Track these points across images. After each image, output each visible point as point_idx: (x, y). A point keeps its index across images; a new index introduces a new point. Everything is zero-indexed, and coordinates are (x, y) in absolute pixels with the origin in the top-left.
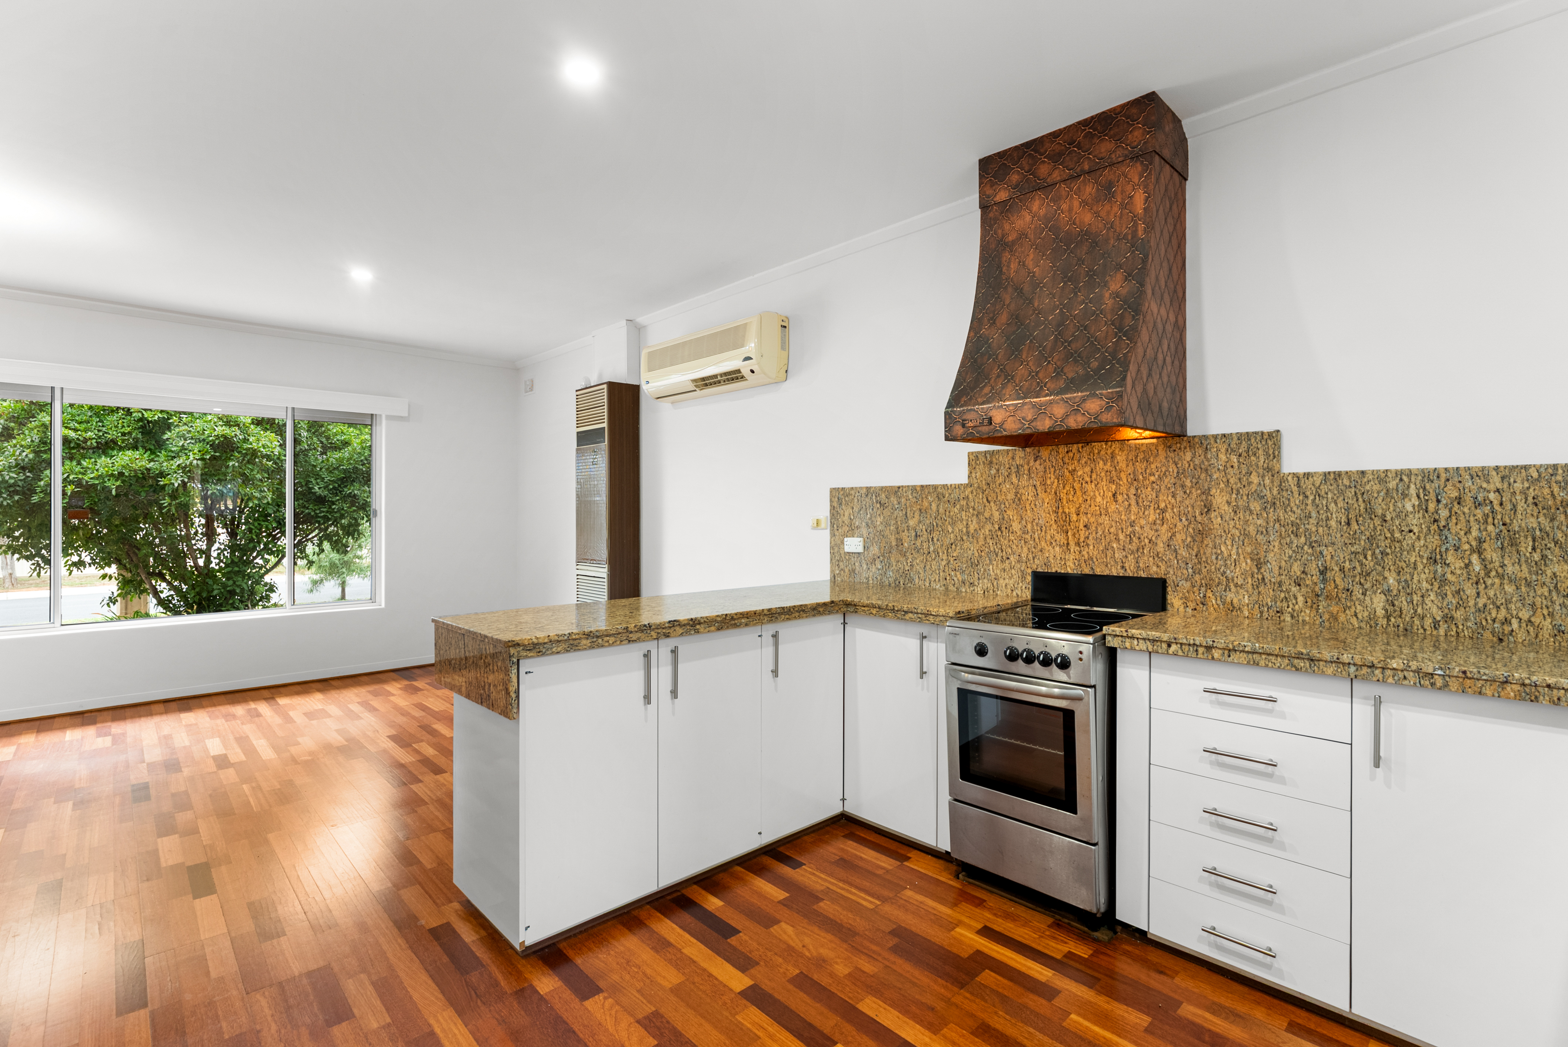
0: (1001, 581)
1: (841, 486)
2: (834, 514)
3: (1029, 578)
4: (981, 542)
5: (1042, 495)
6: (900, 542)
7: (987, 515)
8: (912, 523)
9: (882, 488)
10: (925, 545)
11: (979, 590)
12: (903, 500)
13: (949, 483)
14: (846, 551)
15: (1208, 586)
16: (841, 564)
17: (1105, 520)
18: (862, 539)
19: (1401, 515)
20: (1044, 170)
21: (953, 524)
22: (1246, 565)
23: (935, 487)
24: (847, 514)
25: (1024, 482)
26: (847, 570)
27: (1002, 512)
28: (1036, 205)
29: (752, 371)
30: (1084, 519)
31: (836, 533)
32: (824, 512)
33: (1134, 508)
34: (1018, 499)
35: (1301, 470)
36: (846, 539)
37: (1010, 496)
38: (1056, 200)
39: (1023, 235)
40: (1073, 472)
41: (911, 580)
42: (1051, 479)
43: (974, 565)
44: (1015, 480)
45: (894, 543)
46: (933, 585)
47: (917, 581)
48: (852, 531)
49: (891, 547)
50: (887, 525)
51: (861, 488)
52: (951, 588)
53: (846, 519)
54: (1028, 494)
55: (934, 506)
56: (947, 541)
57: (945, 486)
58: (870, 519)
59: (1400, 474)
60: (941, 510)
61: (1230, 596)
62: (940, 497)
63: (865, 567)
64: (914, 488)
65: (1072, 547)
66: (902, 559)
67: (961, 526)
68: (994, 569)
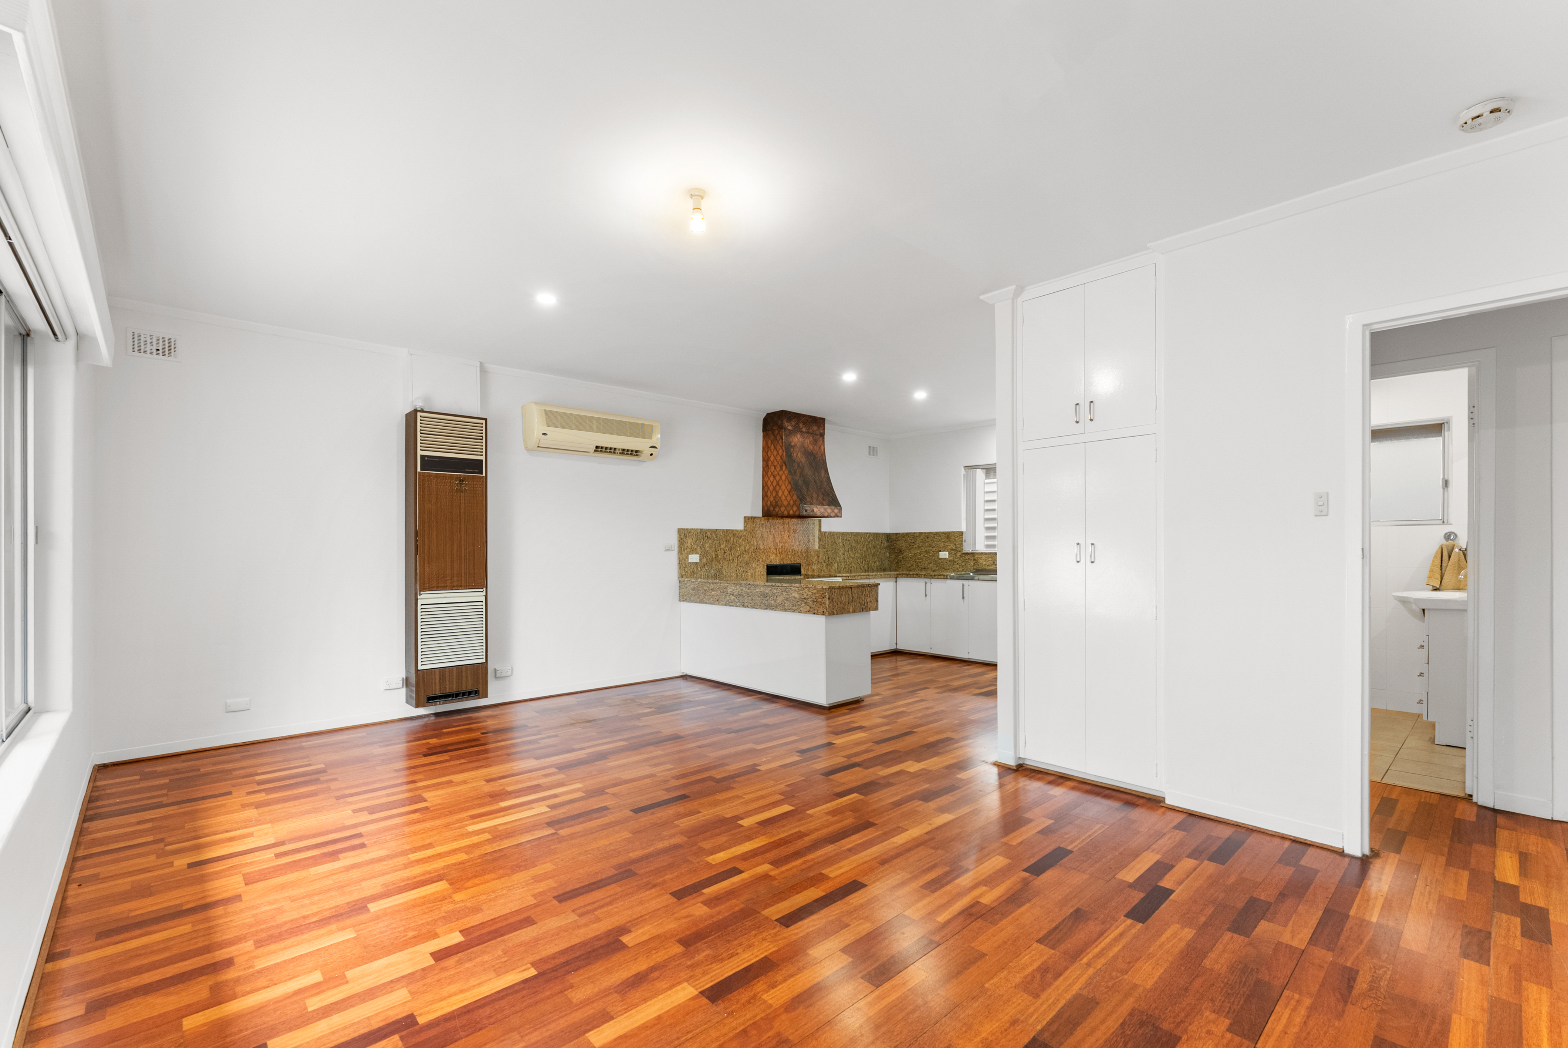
0: (757, 570)
1: (686, 528)
2: (681, 542)
3: (766, 567)
4: (750, 554)
5: (770, 535)
6: (717, 555)
7: (752, 543)
8: (722, 546)
9: (708, 530)
10: (728, 557)
11: (749, 574)
12: (718, 536)
13: (738, 529)
14: (689, 562)
15: (809, 565)
16: (686, 569)
17: (787, 545)
18: (699, 555)
19: (839, 543)
20: (801, 425)
21: (740, 547)
22: (816, 558)
23: (732, 530)
24: (689, 542)
25: (764, 530)
26: (689, 572)
27: (757, 542)
28: (799, 436)
29: (651, 455)
30: (781, 545)
31: (683, 553)
32: (674, 541)
33: (793, 541)
34: (762, 537)
35: (825, 531)
36: (690, 556)
37: (760, 535)
38: (804, 437)
39: (796, 445)
40: (778, 527)
41: (722, 573)
42: (772, 530)
43: (747, 564)
44: (761, 529)
45: (714, 557)
46: (732, 574)
47: (724, 573)
48: (693, 551)
49: (713, 558)
50: (711, 548)
51: (697, 529)
52: (739, 574)
53: (689, 545)
54: (765, 535)
55: (732, 539)
56: (737, 554)
57: (736, 530)
58: (702, 544)
59: (839, 533)
60: (735, 541)
61: (813, 567)
62: (734, 535)
63: (699, 569)
64: (723, 530)
65: (778, 555)
66: (718, 564)
67: (743, 548)
68: (754, 565)
